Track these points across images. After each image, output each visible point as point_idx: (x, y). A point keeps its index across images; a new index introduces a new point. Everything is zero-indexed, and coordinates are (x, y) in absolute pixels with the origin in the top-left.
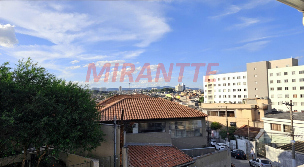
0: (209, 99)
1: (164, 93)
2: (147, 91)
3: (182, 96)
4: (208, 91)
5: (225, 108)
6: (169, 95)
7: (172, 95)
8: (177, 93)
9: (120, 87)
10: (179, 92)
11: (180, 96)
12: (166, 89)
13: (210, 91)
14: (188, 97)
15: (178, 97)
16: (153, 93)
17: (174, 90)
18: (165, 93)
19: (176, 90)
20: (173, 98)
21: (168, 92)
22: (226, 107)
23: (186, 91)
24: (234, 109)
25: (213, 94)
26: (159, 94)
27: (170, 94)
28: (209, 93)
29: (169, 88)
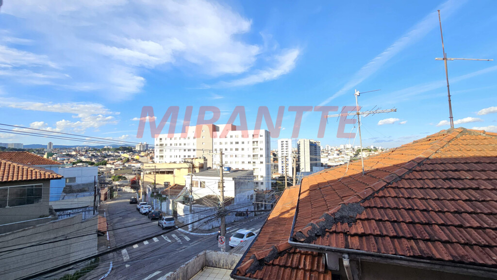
0: (160, 159)
1: (119, 152)
2: (96, 150)
3: (142, 156)
4: (159, 151)
5: (154, 168)
6: (126, 155)
7: (130, 155)
8: (137, 153)
9: (50, 143)
10: (140, 152)
11: (140, 156)
12: (123, 147)
13: (161, 151)
14: (149, 157)
15: (136, 157)
16: (103, 152)
17: (133, 150)
18: (122, 153)
19: (136, 149)
20: (130, 158)
21: (125, 151)
22: (155, 166)
23: (149, 151)
24: (173, 169)
25: (164, 154)
26: (112, 154)
27: (128, 153)
28: (160, 153)
29: (127, 147)
